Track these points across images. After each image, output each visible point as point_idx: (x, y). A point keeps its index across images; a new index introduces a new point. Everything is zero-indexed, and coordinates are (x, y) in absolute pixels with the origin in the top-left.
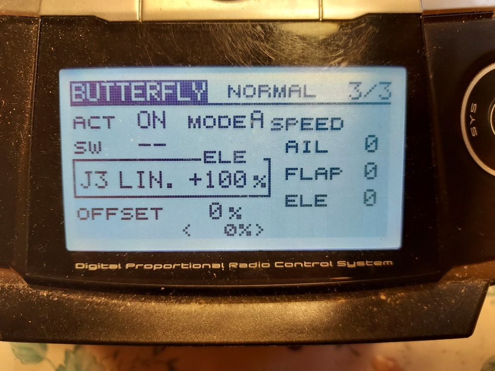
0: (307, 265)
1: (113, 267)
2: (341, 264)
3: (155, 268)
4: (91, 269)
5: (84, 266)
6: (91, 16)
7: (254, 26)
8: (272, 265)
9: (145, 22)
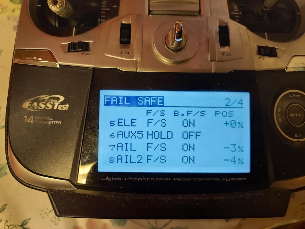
0: (208, 179)
1: (119, 179)
2: (223, 179)
3: (138, 180)
4: (108, 180)
5: (105, 179)
6: (116, 69)
8: (192, 179)
9: (140, 72)
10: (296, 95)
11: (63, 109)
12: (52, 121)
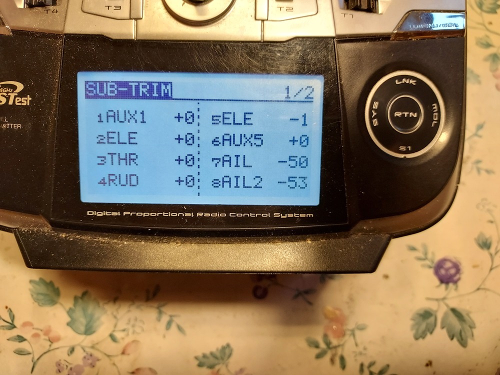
0: (252, 215)
1: (114, 214)
2: (276, 215)
3: (144, 216)
4: (98, 215)
5: (93, 213)
6: (100, 35)
7: (215, 45)
8: (228, 215)
9: (139, 40)
10: (408, 80)
11: (23, 104)
12: (7, 123)
